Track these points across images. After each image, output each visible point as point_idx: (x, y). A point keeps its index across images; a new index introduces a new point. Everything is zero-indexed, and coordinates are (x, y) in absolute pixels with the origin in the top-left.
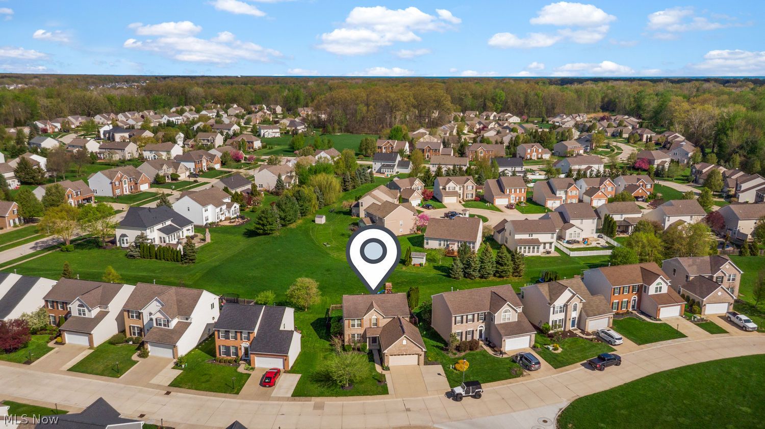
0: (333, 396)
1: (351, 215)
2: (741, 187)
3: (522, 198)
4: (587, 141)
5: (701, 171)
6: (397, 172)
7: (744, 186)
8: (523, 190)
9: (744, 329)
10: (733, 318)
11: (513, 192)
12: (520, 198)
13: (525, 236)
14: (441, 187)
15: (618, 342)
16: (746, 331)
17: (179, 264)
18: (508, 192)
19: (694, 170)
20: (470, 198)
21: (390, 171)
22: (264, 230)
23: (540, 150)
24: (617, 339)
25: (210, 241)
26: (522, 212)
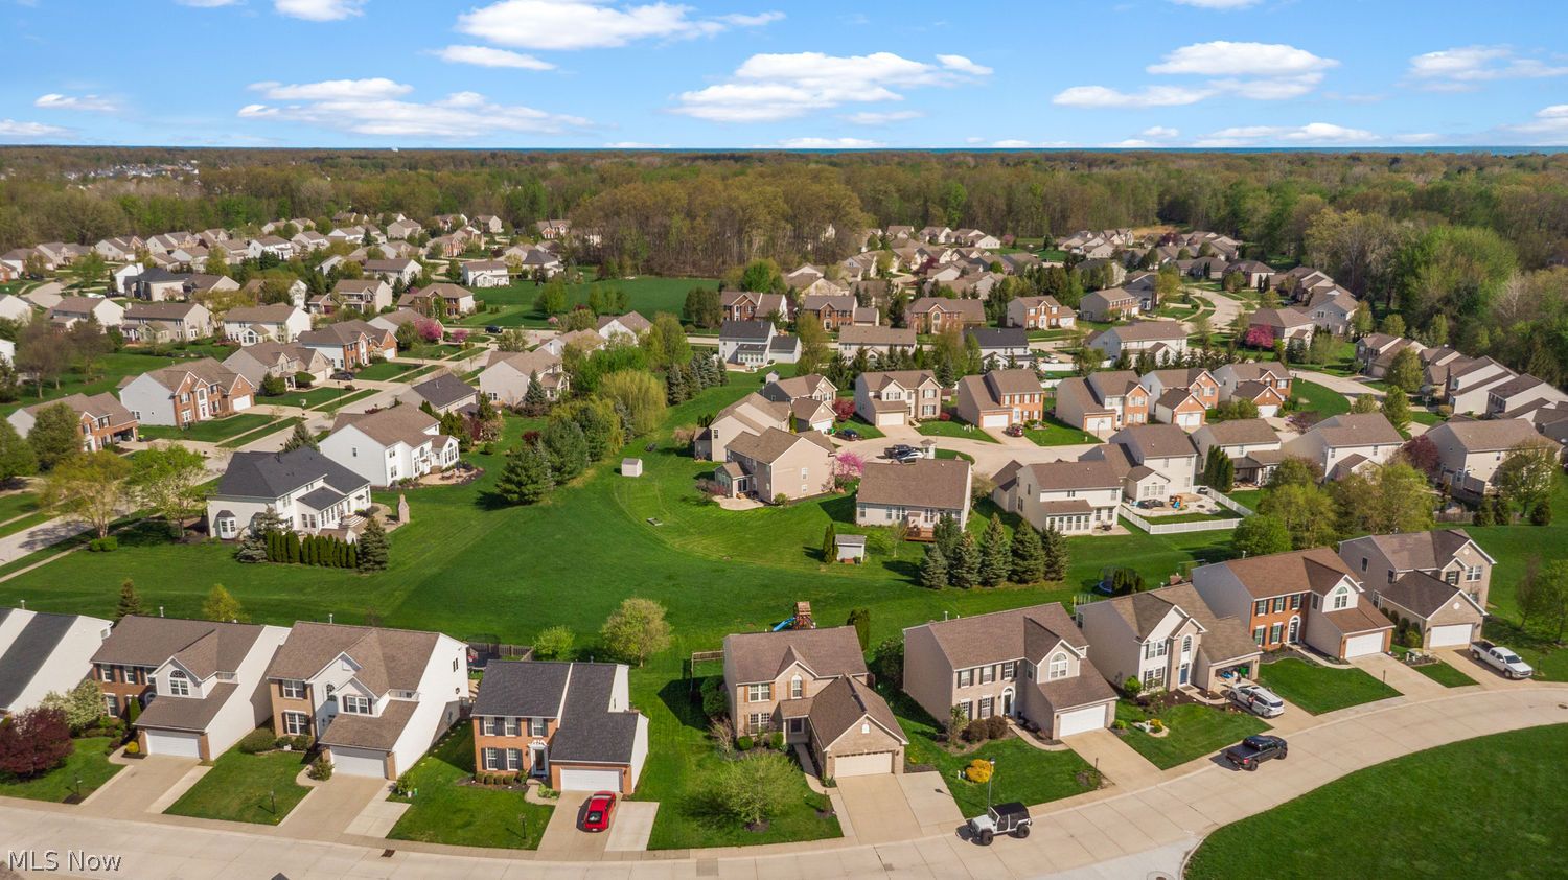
0: (732, 845)
1: (693, 456)
2: (1457, 383)
3: (1036, 413)
4: (1145, 289)
5: (1377, 351)
6: (771, 362)
7: (1464, 381)
8: (1037, 397)
9: (1507, 674)
10: (1484, 654)
11: (1017, 402)
12: (1031, 413)
13: (1061, 497)
14: (871, 394)
15: (1275, 711)
16: (1511, 678)
17: (353, 573)
18: (1007, 402)
19: (1362, 349)
20: (929, 414)
21: (757, 360)
22: (522, 495)
23: (1054, 310)
24: (1273, 705)
25: (408, 520)
26: (1039, 443)
